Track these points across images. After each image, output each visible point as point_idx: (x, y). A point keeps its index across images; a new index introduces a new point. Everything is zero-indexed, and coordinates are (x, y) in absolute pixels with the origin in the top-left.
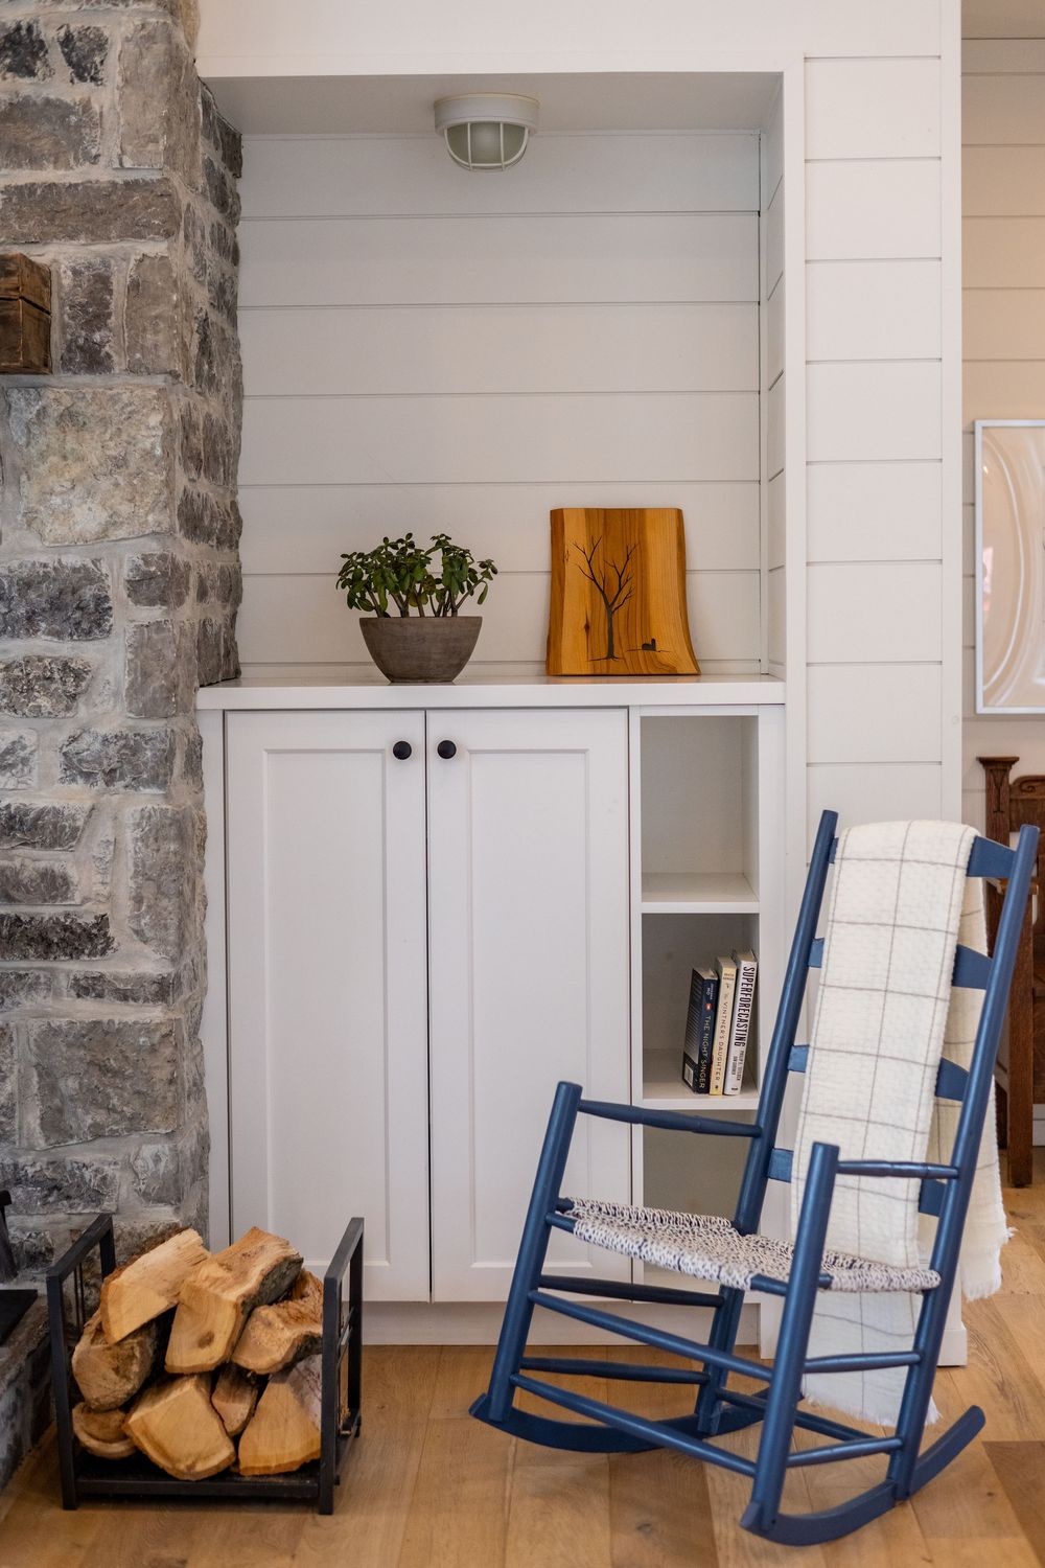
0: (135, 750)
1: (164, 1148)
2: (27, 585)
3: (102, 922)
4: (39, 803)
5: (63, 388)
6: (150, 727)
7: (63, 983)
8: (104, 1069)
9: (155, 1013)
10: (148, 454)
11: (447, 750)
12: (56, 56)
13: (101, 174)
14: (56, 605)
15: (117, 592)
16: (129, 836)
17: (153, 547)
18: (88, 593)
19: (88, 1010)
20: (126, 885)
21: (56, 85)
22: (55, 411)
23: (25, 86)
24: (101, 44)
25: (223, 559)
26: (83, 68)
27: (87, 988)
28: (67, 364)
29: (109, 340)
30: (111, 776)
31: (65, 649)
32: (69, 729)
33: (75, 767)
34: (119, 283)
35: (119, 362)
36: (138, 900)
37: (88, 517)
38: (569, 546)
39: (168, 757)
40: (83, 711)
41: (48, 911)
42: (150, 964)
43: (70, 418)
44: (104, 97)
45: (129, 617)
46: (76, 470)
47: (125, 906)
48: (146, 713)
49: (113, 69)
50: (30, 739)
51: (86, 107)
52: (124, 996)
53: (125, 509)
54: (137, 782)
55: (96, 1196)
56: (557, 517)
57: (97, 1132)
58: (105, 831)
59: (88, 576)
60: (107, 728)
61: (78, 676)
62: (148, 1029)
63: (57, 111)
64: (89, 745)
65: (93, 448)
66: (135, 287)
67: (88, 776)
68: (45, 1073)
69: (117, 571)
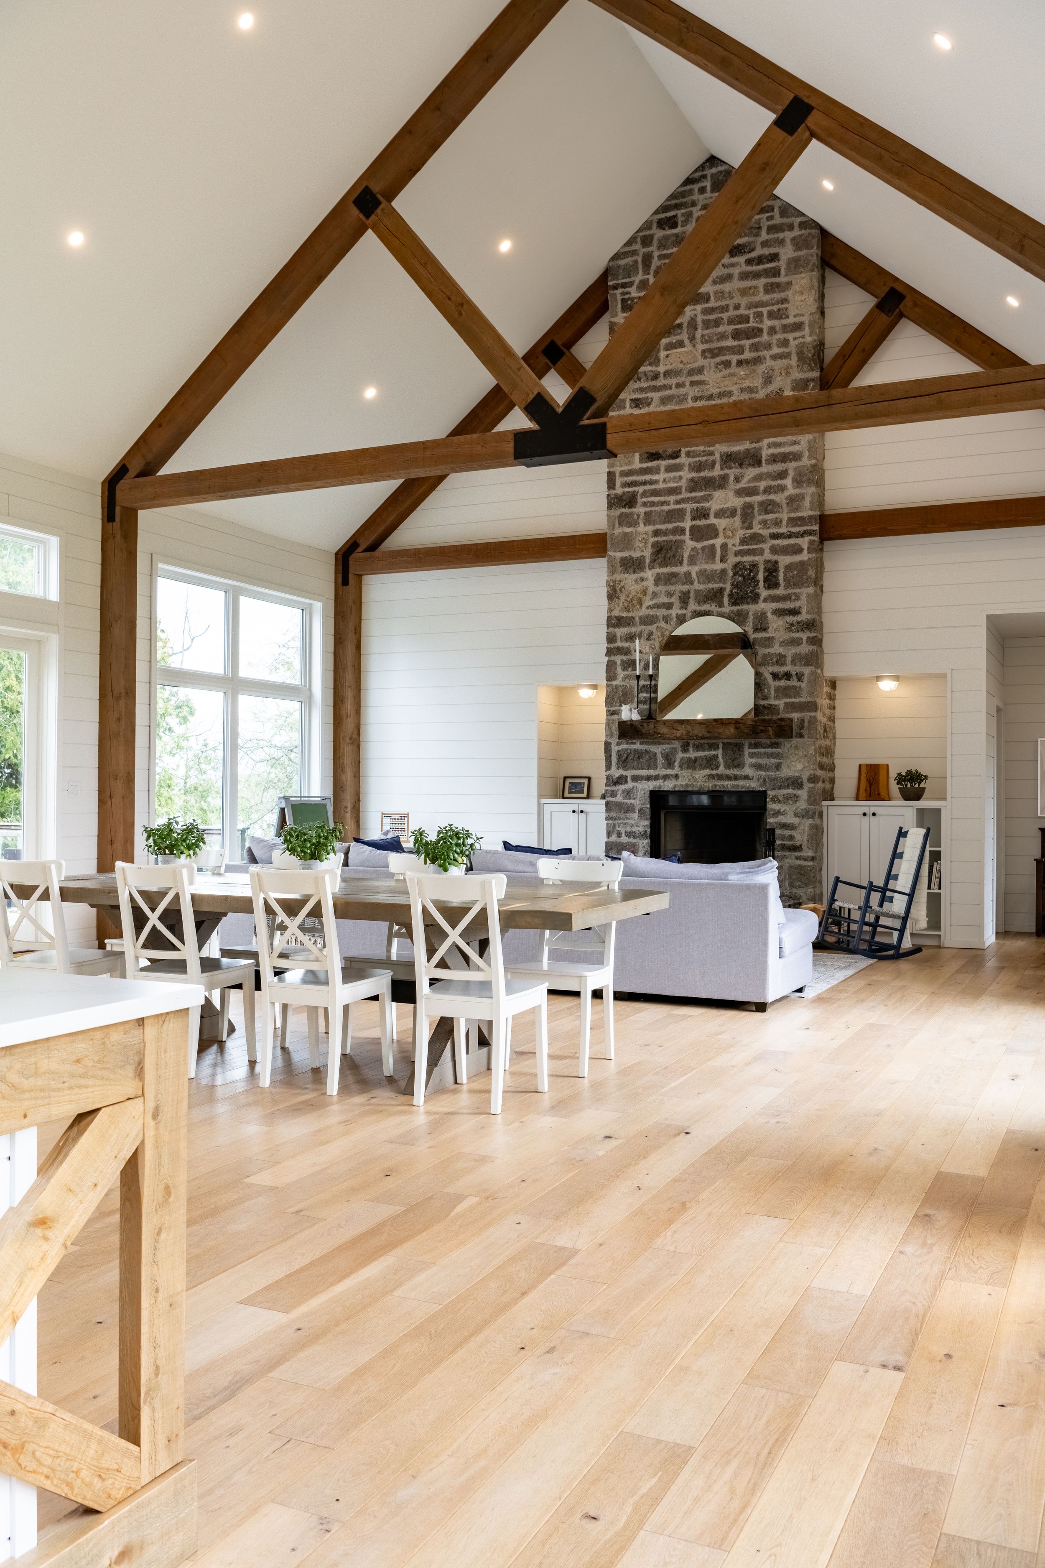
0: (808, 812)
1: (812, 890)
2: (788, 779)
3: (801, 845)
4: (789, 821)
5: (795, 741)
6: (811, 807)
7: (793, 857)
8: (801, 874)
9: (811, 863)
10: (811, 754)
11: (874, 814)
12: (794, 677)
13: (803, 700)
14: (793, 783)
15: (805, 781)
16: (807, 828)
17: (812, 772)
18: (799, 781)
19: (798, 862)
20: (806, 838)
21: (794, 682)
22: (793, 746)
23: (789, 683)
24: (803, 675)
25: (830, 774)
26: (800, 679)
27: (798, 858)
28: (796, 737)
29: (804, 732)
30: (803, 817)
31: (795, 792)
32: (795, 807)
33: (796, 815)
34: (806, 721)
35: (806, 736)
36: (808, 841)
37: (799, 766)
38: (862, 773)
39: (814, 813)
40: (798, 804)
41: (790, 843)
42: (811, 854)
43: (797, 747)
44: (804, 685)
45: (807, 786)
46: (797, 757)
47: (806, 842)
48: (810, 804)
49: (805, 679)
50: (788, 809)
51: (800, 687)
52: (805, 860)
53: (807, 765)
54: (808, 818)
55: (799, 899)
56: (860, 766)
57: (799, 887)
58: (802, 828)
59: (799, 778)
60: (803, 807)
61: (797, 797)
62: (809, 866)
63: (794, 687)
64: (799, 811)
65: (801, 753)
66: (809, 722)
67: (799, 817)
68: (789, 875)
69: (805, 777)
